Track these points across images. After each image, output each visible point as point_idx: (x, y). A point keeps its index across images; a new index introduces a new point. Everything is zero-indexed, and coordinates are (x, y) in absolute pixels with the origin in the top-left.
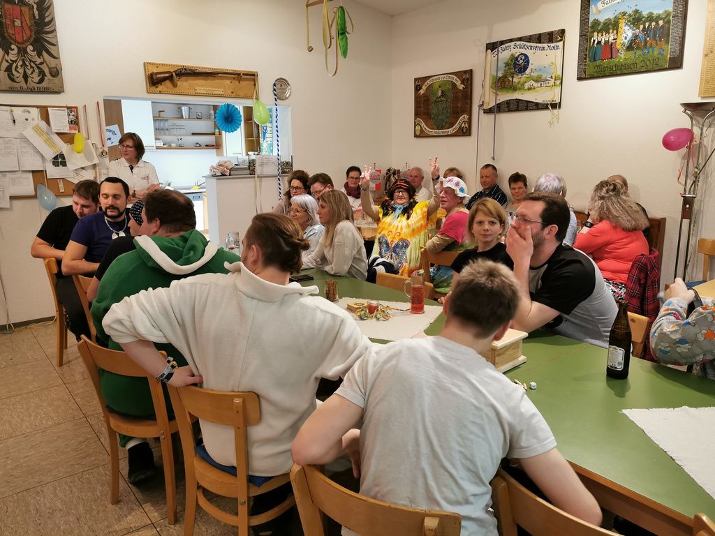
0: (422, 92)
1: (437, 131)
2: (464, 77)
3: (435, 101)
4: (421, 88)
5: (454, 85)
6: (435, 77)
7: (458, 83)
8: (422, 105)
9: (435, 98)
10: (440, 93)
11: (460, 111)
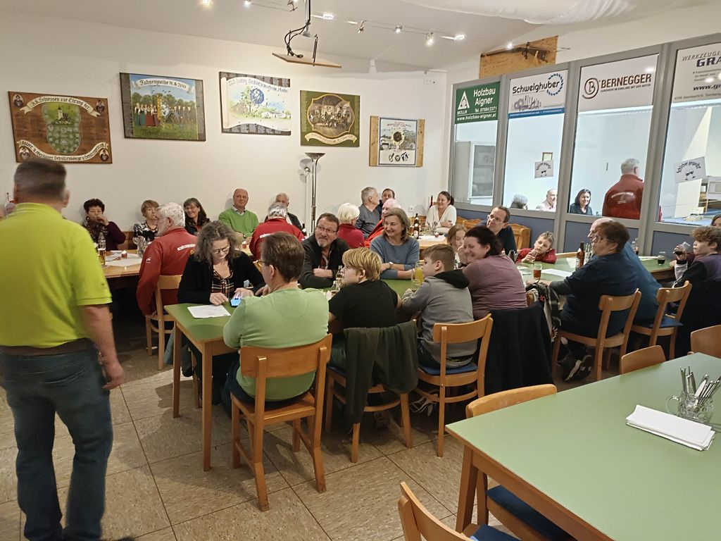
0: (26, 109)
1: (61, 156)
2: (98, 104)
3: (54, 124)
4: (22, 105)
5: (83, 111)
6: (48, 97)
7: (90, 109)
8: (28, 126)
9: (53, 121)
10: (60, 116)
11: (95, 138)
